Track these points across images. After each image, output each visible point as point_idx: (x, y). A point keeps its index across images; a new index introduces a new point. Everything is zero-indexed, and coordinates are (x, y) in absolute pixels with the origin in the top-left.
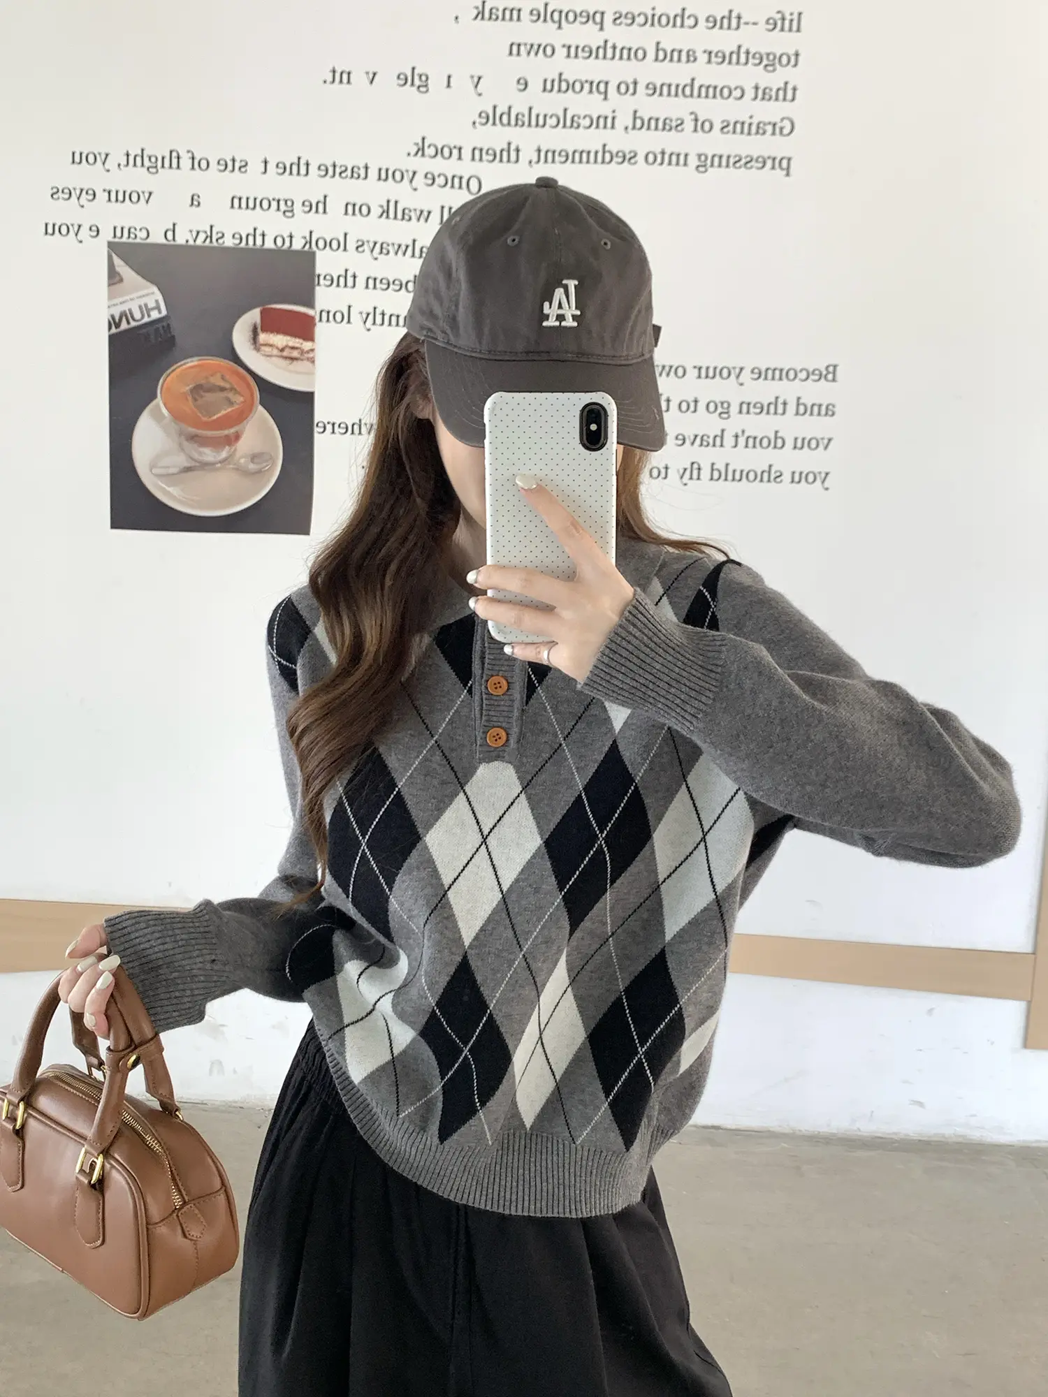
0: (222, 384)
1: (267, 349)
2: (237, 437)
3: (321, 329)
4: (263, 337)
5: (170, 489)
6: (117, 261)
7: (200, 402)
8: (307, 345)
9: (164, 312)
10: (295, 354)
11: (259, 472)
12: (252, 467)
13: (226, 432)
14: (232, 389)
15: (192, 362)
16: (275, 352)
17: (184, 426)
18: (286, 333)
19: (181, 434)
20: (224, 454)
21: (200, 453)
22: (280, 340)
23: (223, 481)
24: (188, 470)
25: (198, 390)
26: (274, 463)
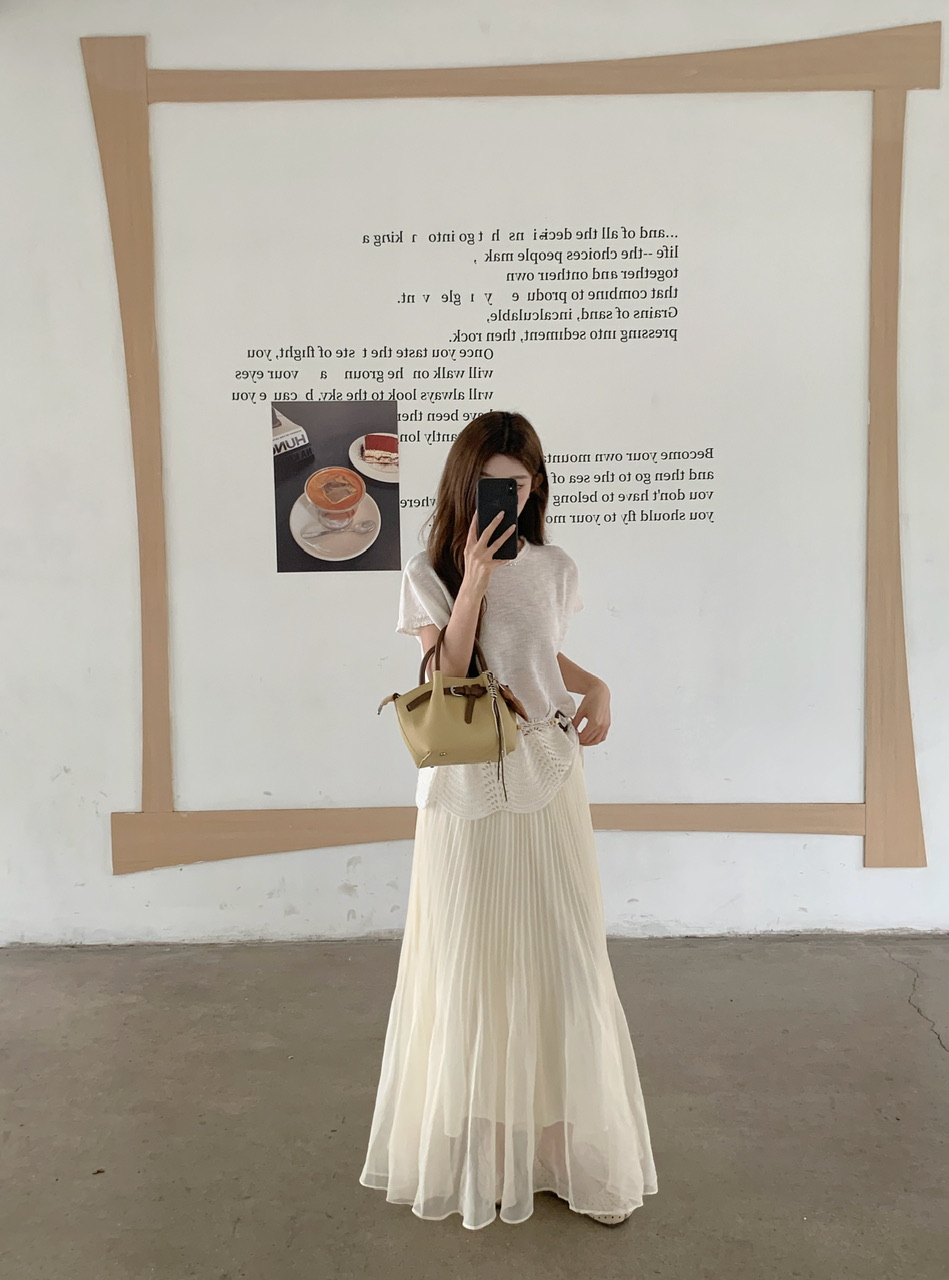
0: (344, 482)
1: (370, 459)
2: (353, 512)
3: (402, 446)
4: (367, 452)
5: (314, 546)
6: (278, 413)
7: (330, 493)
8: (394, 455)
9: (307, 442)
10: (387, 461)
11: (367, 532)
12: (362, 529)
13: (347, 510)
14: (349, 484)
15: (323, 471)
16: (375, 460)
17: (320, 508)
18: (380, 449)
19: (319, 512)
20: (346, 523)
21: (331, 524)
22: (377, 453)
23: (345, 538)
24: (323, 533)
25: (329, 486)
26: (376, 527)
